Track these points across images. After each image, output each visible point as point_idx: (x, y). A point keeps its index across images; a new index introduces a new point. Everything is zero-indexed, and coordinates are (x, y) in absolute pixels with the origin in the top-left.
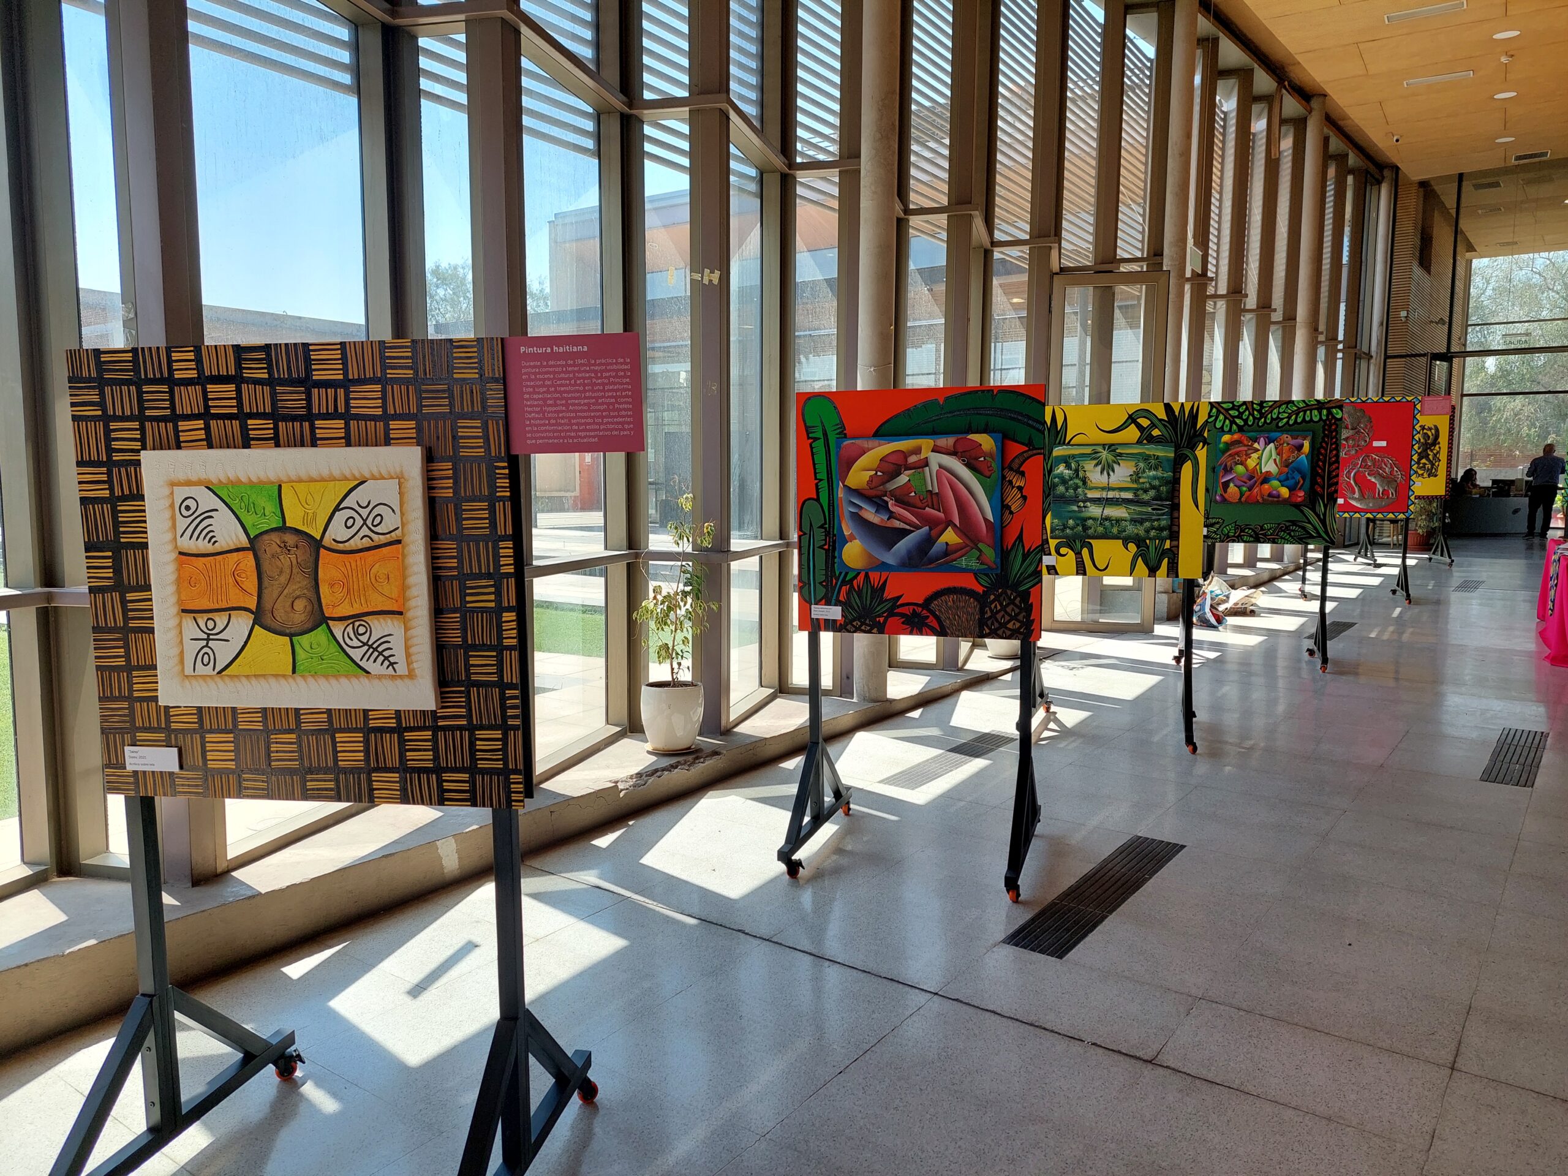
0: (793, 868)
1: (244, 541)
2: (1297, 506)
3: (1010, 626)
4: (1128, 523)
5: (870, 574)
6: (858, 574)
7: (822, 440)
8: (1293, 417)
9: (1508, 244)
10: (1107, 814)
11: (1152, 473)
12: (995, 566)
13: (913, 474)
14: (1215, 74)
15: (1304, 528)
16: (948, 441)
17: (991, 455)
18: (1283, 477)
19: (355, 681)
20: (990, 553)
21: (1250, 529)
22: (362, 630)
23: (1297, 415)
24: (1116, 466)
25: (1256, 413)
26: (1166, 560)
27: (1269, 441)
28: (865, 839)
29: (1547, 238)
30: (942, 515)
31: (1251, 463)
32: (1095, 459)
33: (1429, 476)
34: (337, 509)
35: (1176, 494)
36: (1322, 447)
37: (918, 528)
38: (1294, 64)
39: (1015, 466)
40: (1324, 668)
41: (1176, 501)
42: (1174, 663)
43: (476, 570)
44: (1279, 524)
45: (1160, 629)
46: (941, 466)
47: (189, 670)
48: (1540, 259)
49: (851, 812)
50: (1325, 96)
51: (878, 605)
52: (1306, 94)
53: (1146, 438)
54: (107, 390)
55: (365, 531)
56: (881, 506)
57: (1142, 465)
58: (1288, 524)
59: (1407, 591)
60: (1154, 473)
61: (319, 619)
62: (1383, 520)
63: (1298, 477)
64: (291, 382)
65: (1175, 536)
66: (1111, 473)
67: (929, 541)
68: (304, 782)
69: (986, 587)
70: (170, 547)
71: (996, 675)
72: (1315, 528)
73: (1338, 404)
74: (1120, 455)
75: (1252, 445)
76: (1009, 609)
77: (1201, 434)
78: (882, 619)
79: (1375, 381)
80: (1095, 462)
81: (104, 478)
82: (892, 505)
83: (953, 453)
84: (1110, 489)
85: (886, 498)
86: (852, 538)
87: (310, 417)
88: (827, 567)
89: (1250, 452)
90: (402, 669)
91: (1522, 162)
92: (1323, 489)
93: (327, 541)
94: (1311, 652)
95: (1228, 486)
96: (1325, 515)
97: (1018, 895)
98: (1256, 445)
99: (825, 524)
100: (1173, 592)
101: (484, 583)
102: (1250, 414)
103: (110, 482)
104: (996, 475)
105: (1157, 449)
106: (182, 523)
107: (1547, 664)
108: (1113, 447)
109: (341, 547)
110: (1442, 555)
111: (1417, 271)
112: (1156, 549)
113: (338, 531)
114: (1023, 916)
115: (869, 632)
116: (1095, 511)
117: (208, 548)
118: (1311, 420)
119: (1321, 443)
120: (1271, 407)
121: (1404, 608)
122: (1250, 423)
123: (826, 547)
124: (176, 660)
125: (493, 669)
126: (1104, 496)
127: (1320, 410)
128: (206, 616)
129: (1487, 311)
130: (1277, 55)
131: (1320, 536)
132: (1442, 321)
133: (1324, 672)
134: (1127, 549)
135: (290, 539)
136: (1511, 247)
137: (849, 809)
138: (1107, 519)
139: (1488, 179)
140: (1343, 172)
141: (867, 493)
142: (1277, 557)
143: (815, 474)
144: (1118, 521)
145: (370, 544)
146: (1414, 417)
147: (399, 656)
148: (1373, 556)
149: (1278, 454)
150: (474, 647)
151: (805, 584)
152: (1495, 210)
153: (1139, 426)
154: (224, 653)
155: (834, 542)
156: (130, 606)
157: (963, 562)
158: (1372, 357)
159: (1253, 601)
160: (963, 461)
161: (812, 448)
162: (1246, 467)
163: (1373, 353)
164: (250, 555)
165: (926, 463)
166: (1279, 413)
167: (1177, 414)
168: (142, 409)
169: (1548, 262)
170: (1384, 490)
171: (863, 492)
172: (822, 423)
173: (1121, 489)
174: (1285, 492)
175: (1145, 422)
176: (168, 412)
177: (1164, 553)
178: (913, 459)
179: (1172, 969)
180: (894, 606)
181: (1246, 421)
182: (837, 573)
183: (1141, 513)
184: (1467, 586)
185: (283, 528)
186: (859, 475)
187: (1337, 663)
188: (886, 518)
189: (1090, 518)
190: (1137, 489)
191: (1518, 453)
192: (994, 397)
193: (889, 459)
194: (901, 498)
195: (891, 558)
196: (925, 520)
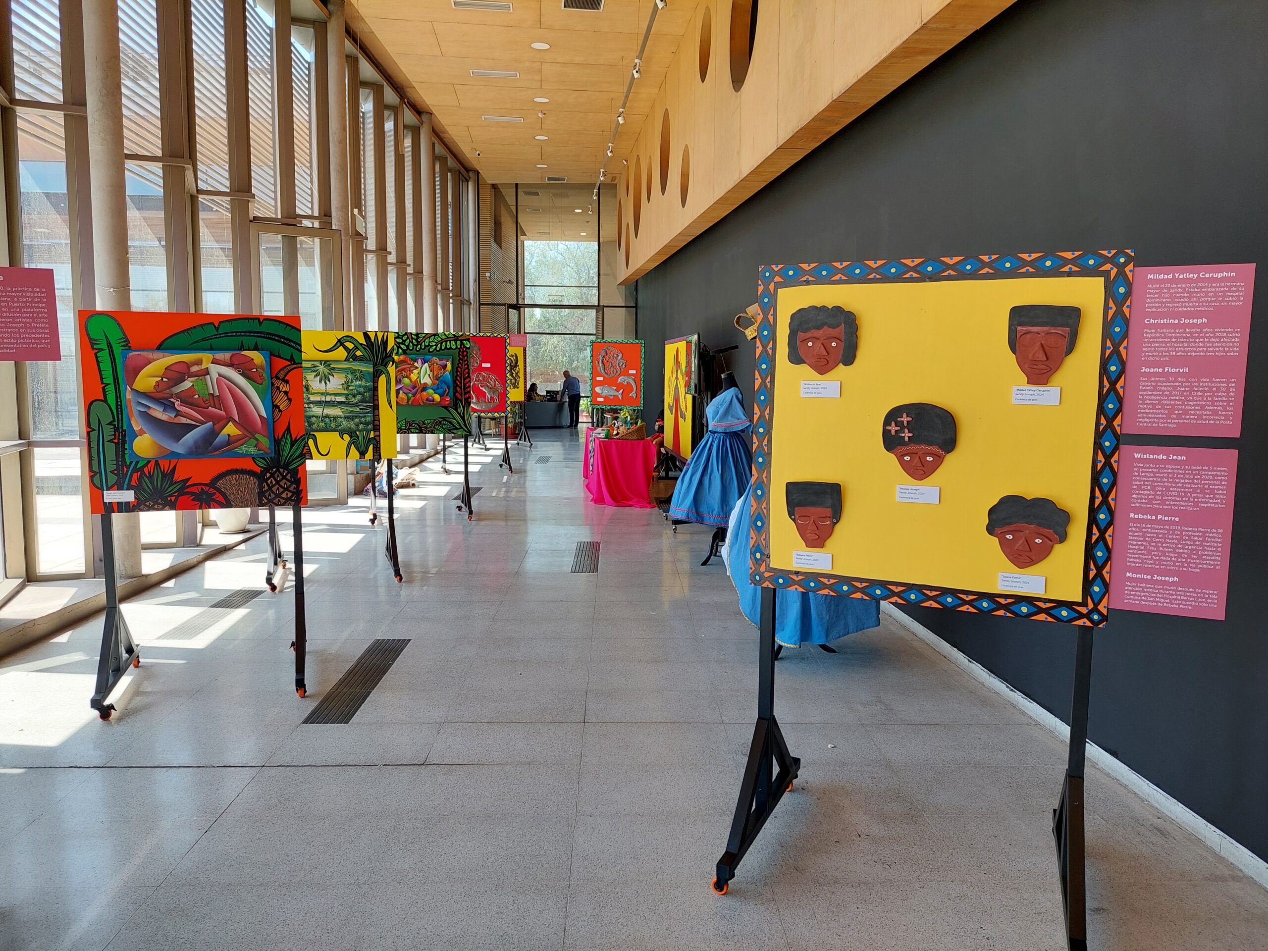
0: (105, 712)
2: (446, 407)
3: (284, 495)
4: (342, 420)
5: (160, 462)
6: (149, 462)
7: (107, 351)
8: (439, 345)
9: (545, 233)
10: (352, 630)
11: (358, 383)
12: (270, 451)
13: (196, 381)
14: (357, 84)
15: (450, 422)
16: (226, 356)
17: (262, 368)
18: (435, 387)
20: (265, 442)
21: (415, 424)
23: (442, 343)
24: (331, 377)
25: (414, 341)
26: (371, 447)
27: (423, 363)
28: (161, 681)
29: (566, 233)
30: (223, 413)
31: (414, 377)
32: (314, 371)
33: (514, 388)
35: (376, 398)
36: (458, 367)
37: (203, 423)
38: (410, 87)
39: (281, 376)
40: (470, 518)
41: (376, 403)
42: (370, 524)
44: (435, 420)
45: (353, 501)
46: (220, 375)
48: (561, 245)
49: (140, 664)
50: (432, 114)
51: (169, 487)
52: (418, 111)
53: (352, 356)
56: (168, 406)
57: (350, 377)
58: (440, 420)
59: (510, 465)
60: (360, 383)
62: (486, 418)
63: (445, 387)
65: (377, 428)
66: (328, 382)
67: (213, 434)
69: (262, 467)
71: (231, 546)
72: (458, 423)
73: (467, 338)
74: (334, 369)
75: (413, 364)
76: (282, 483)
77: (391, 356)
78: (173, 499)
79: (474, 321)
80: (315, 374)
82: (178, 405)
83: (230, 365)
84: (327, 394)
85: (172, 400)
86: (142, 432)
88: (117, 460)
89: (412, 369)
91: (551, 182)
92: (461, 395)
94: (460, 508)
95: (399, 393)
96: (463, 413)
97: (305, 692)
98: (416, 364)
99: (114, 421)
100: (357, 473)
102: (410, 341)
104: (267, 382)
105: (360, 365)
107: (593, 503)
108: (328, 363)
110: (525, 441)
111: (494, 246)
112: (364, 438)
114: (310, 706)
115: (162, 510)
116: (317, 411)
118: (451, 348)
119: (458, 364)
120: (424, 337)
121: (509, 476)
122: (411, 348)
123: (116, 441)
126: (323, 399)
127: (456, 341)
129: (533, 276)
130: (399, 78)
131: (462, 428)
132: (510, 282)
133: (470, 520)
134: (343, 439)
136: (546, 235)
137: (139, 662)
138: (327, 416)
139: (533, 190)
140: (445, 170)
141: (153, 395)
142: (422, 446)
143: (102, 379)
144: (335, 418)
146: (506, 348)
148: (484, 443)
149: (431, 371)
151: (96, 473)
152: (536, 210)
153: (346, 348)
155: (124, 436)
157: (243, 449)
158: (471, 303)
159: (414, 476)
160: (239, 371)
161: (97, 357)
162: (410, 380)
163: (472, 301)
165: (207, 372)
166: (430, 342)
167: (373, 340)
169: (566, 247)
170: (491, 397)
171: (151, 395)
172: (106, 337)
173: (336, 394)
174: (437, 397)
175: (350, 346)
177: (370, 441)
178: (194, 369)
179: (422, 711)
180: (185, 486)
181: (408, 347)
182: (128, 462)
183: (351, 412)
184: (544, 460)
186: (146, 380)
187: (479, 514)
188: (173, 415)
189: (314, 416)
190: (348, 395)
191: (557, 373)
192: (260, 323)
193: (173, 368)
194: (187, 399)
195: (179, 448)
196: (209, 417)
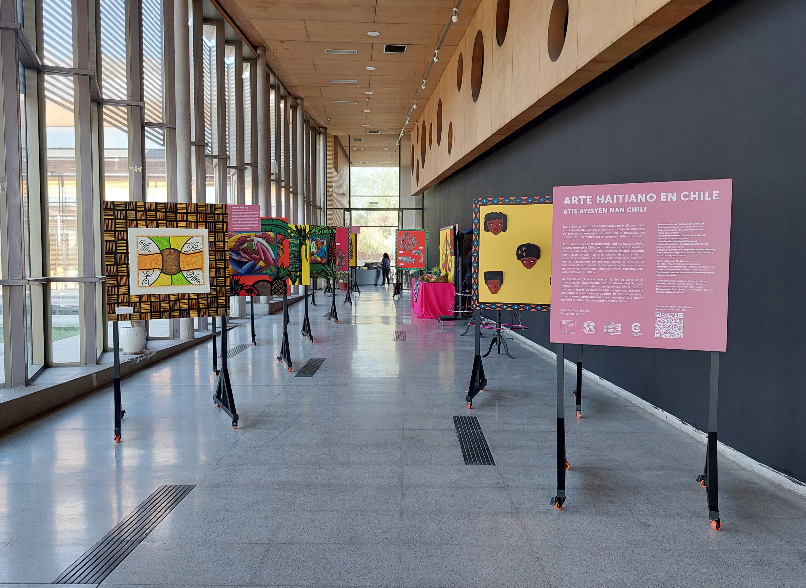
1: (159, 252)
2: (323, 264)
3: (280, 291)
5: (234, 277)
9: (364, 163)
12: (275, 273)
13: (249, 244)
15: (326, 272)
16: (259, 234)
17: (273, 238)
18: (318, 254)
19: (188, 286)
20: (274, 269)
22: (191, 273)
23: (322, 231)
26: (298, 279)
29: (378, 162)
30: (258, 257)
34: (185, 243)
35: (300, 256)
37: (251, 261)
39: (280, 242)
41: (300, 258)
43: (219, 259)
46: (258, 241)
47: (141, 285)
50: (302, 100)
52: (296, 98)
54: (116, 212)
55: (193, 249)
56: (238, 254)
58: (321, 271)
60: (293, 249)
61: (180, 271)
63: (323, 254)
64: (171, 212)
65: (300, 270)
67: (254, 265)
68: (170, 314)
69: (272, 279)
70: (137, 253)
73: (334, 228)
76: (280, 286)
77: (307, 236)
78: (238, 291)
79: (324, 219)
81: (113, 235)
82: (242, 254)
83: (261, 238)
85: (240, 251)
87: (176, 221)
90: (202, 283)
93: (182, 252)
96: (333, 268)
97: (291, 370)
101: (221, 261)
103: (115, 236)
104: (275, 245)
105: (293, 240)
106: (140, 247)
109: (186, 253)
111: (334, 172)
112: (295, 275)
113: (185, 249)
115: (234, 296)
117: (148, 253)
118: (326, 233)
124: (137, 282)
125: (223, 282)
127: (329, 230)
128: (146, 271)
131: (331, 275)
132: (344, 194)
135: (172, 251)
141: (234, 250)
145: (194, 252)
146: (349, 234)
147: (201, 280)
149: (316, 245)
150: (219, 277)
154: (151, 280)
156: (119, 269)
157: (266, 272)
160: (265, 240)
164: (160, 255)
165: (253, 240)
166: (315, 230)
167: (299, 229)
168: (126, 217)
170: (340, 262)
171: (232, 249)
174: (319, 259)
175: (289, 231)
176: (135, 218)
177: (297, 276)
178: (248, 239)
180: (242, 287)
185: (170, 248)
186: (231, 244)
188: (240, 258)
192: (273, 221)
193: (241, 239)
194: (245, 251)
195: (242, 271)
196: (253, 258)
